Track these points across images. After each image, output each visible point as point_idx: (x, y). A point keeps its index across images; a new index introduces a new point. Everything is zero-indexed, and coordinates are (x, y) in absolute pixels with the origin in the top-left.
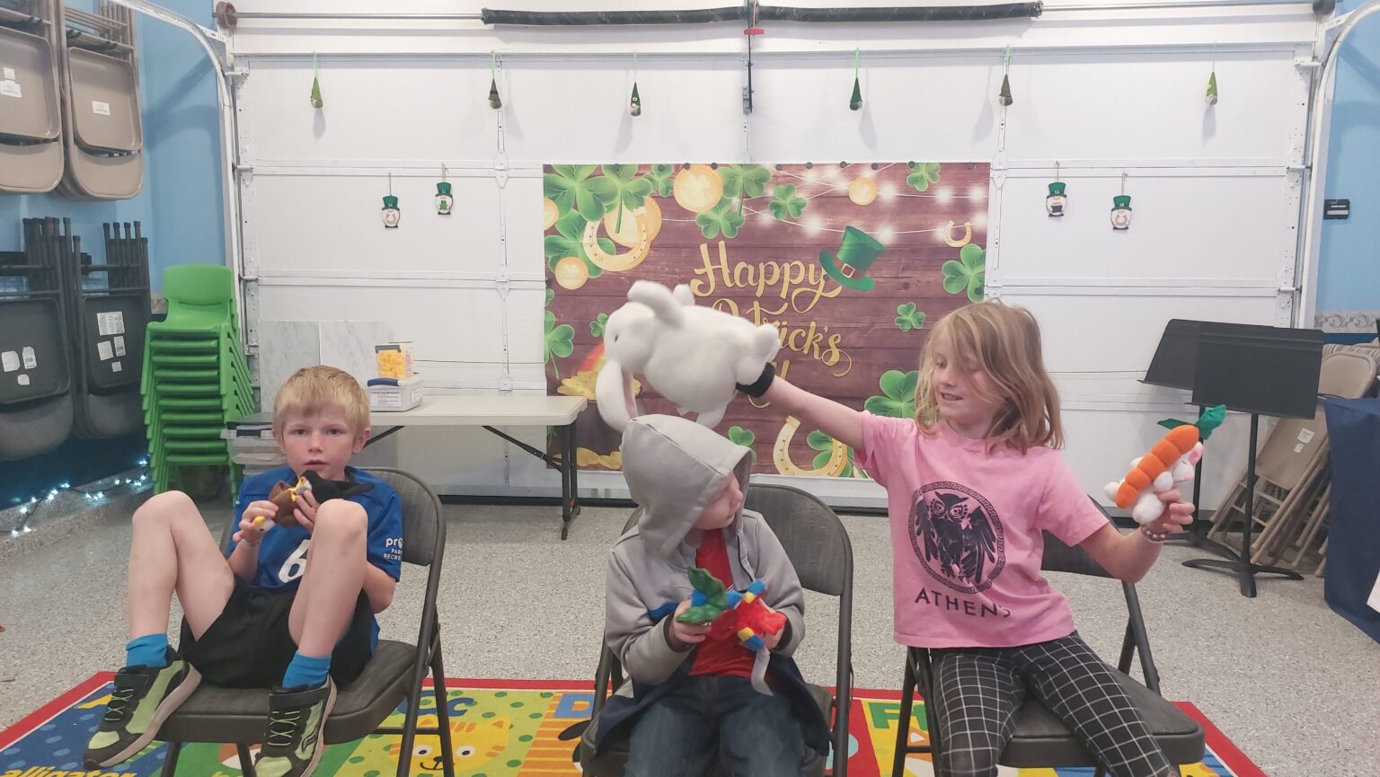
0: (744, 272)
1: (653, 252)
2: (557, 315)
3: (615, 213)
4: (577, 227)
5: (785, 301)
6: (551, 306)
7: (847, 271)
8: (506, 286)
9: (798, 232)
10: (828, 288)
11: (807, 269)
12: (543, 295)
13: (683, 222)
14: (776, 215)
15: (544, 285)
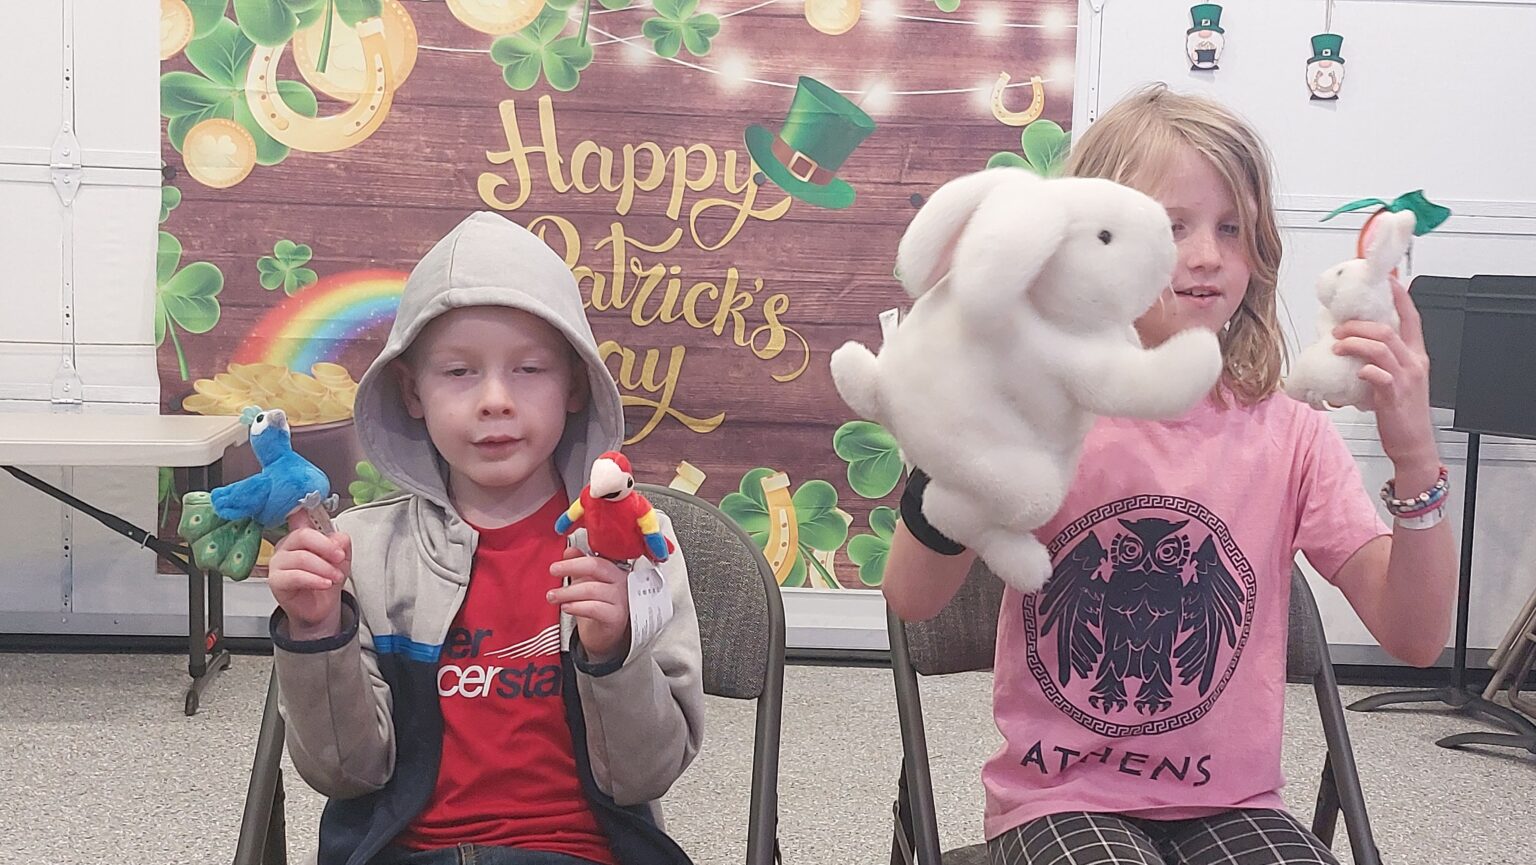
0: (592, 164)
1: (399, 114)
2: (185, 243)
3: (316, 30)
4: (234, 57)
5: (675, 224)
6: (174, 223)
7: (802, 168)
8: (74, 179)
9: (701, 85)
10: (764, 200)
11: (721, 160)
12: (156, 196)
13: (463, 52)
14: (658, 47)
15: (158, 177)
